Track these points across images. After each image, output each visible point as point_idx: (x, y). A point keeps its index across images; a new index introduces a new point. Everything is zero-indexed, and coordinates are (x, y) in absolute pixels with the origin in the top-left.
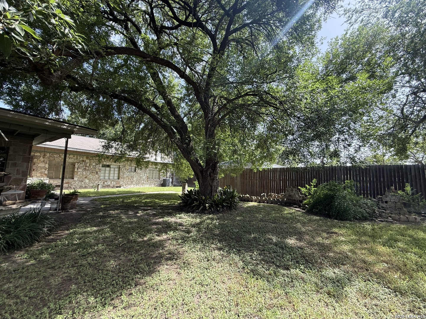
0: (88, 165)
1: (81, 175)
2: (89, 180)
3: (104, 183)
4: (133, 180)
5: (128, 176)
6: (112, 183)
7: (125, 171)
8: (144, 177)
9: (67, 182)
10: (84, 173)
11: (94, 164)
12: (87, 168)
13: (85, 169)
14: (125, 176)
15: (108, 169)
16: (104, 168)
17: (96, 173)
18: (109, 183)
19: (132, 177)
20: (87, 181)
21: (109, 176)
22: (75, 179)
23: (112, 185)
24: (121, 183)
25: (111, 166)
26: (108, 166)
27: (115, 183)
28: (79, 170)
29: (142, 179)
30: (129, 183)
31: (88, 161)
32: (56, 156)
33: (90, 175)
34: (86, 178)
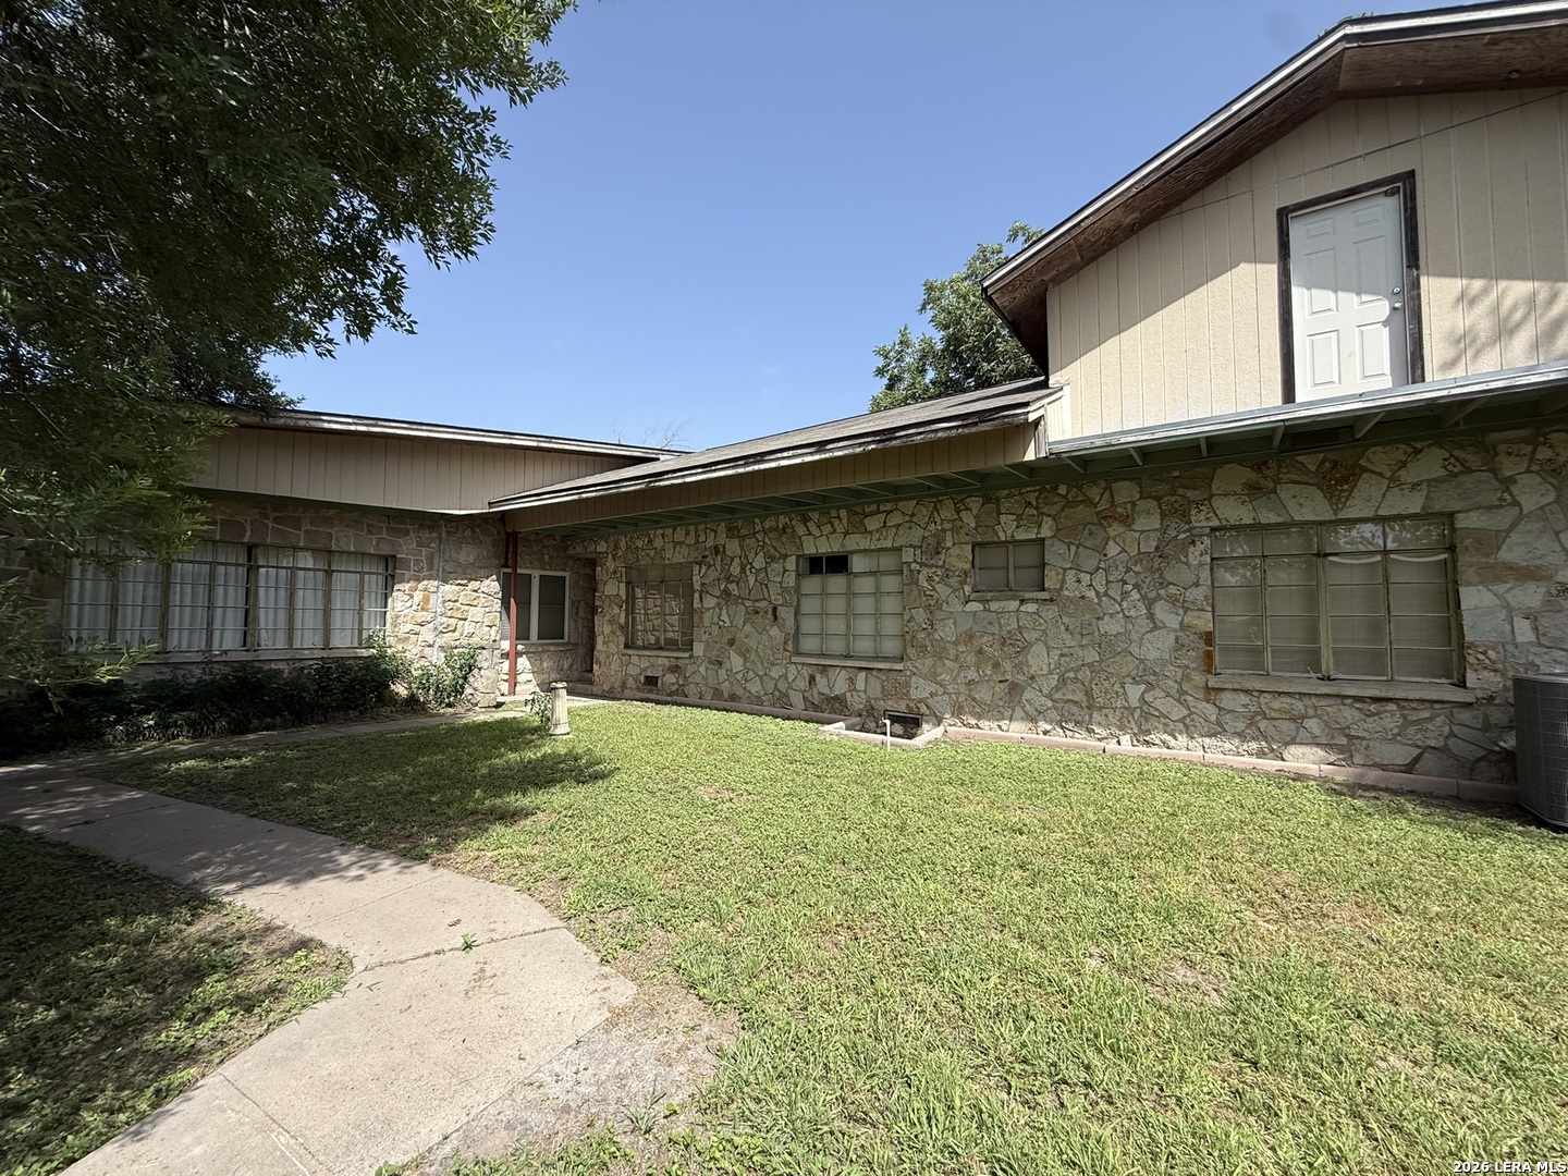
0: (735, 570)
1: (715, 629)
2: (746, 660)
3: (812, 678)
4: (1018, 667)
5: (971, 636)
6: (860, 685)
7: (942, 590)
8: (1156, 648)
9: (674, 662)
10: (725, 617)
11: (759, 562)
12: (733, 587)
13: (726, 592)
14: (947, 631)
15: (837, 582)
16: (812, 584)
17: (770, 616)
18: (840, 687)
19: (1015, 644)
20: (736, 662)
21: (848, 635)
22: (698, 649)
23: (856, 702)
24: (920, 689)
25: (857, 563)
26: (838, 564)
27: (875, 689)
28: (710, 602)
29: (1130, 666)
30: (983, 694)
31: (733, 547)
33: (748, 628)
34: (732, 643)
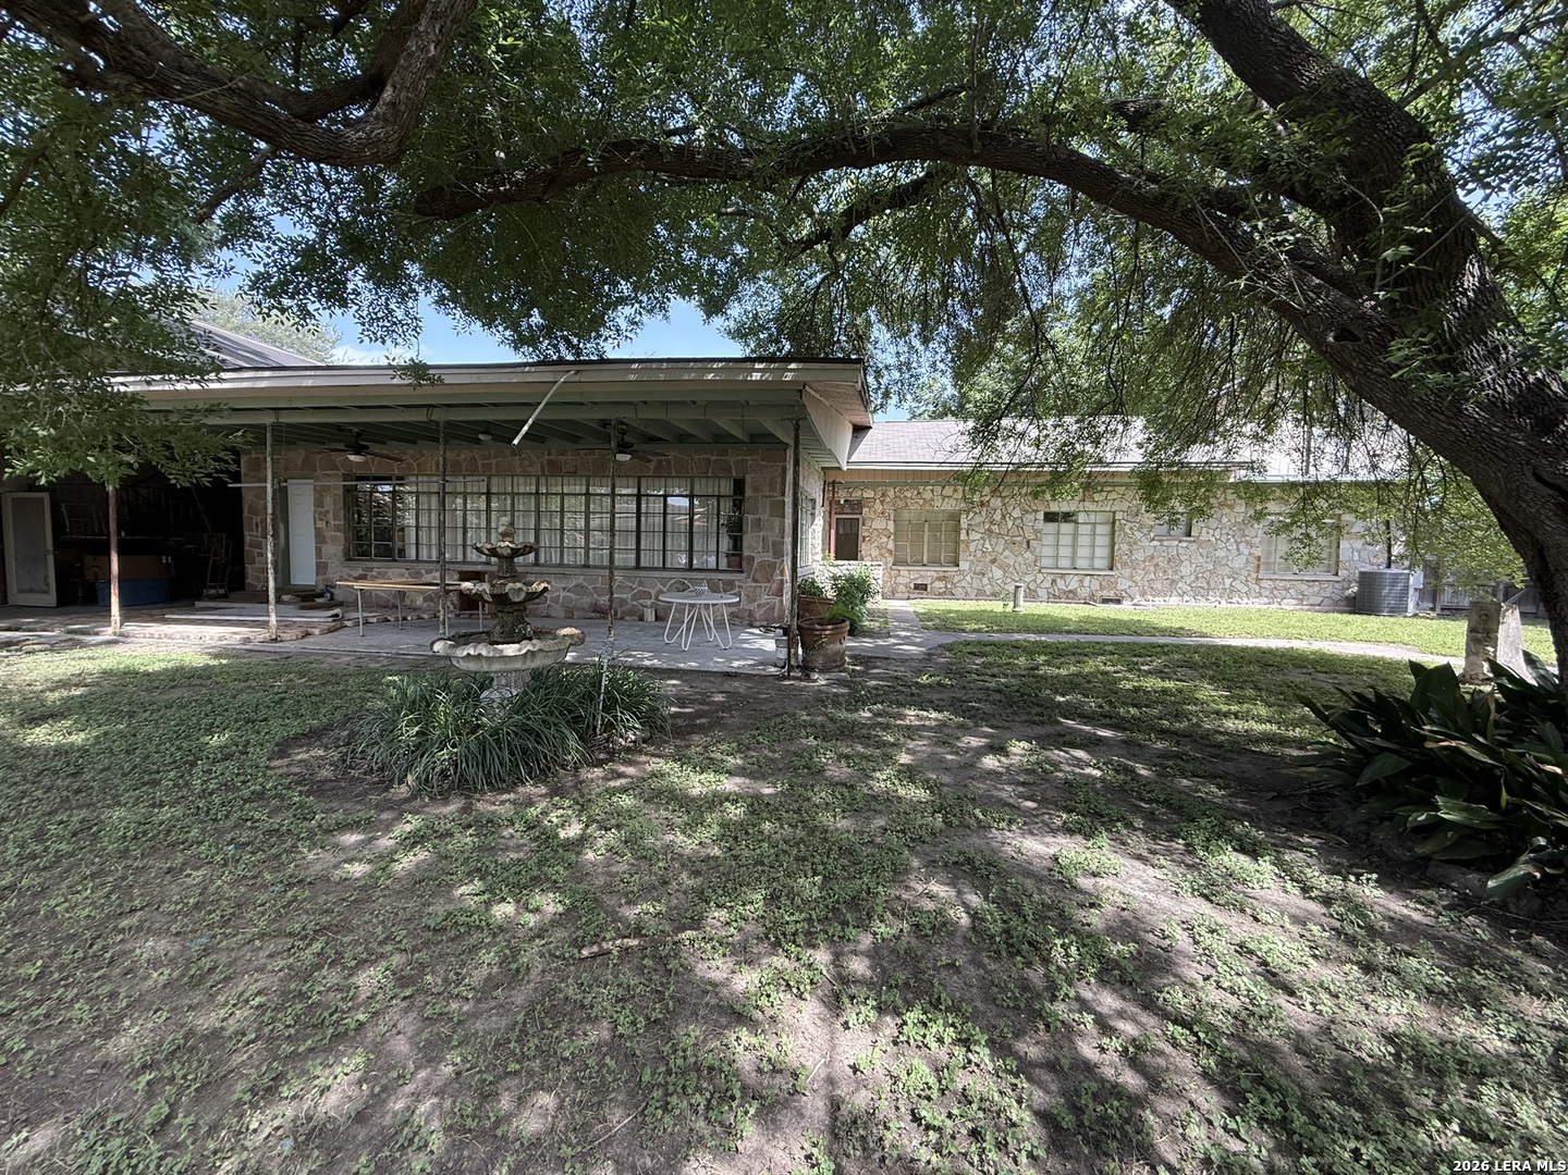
0: (997, 517)
1: (979, 554)
2: (1005, 572)
3: (1054, 581)
4: (1176, 572)
5: (1152, 557)
6: (1086, 583)
7: (1138, 535)
8: (1238, 563)
9: (942, 574)
10: (987, 545)
11: (1016, 513)
12: (995, 528)
13: (990, 531)
14: (1139, 556)
15: (1066, 528)
16: (1052, 527)
17: (1025, 545)
18: (1074, 585)
19: (1175, 561)
20: (998, 573)
21: (1073, 557)
22: (964, 565)
23: (1084, 593)
24: (1123, 584)
25: (1081, 518)
26: (1067, 517)
27: (1096, 585)
28: (974, 536)
29: (1227, 571)
30: (1157, 585)
31: (996, 502)
32: (909, 494)
33: (1007, 553)
34: (993, 561)
